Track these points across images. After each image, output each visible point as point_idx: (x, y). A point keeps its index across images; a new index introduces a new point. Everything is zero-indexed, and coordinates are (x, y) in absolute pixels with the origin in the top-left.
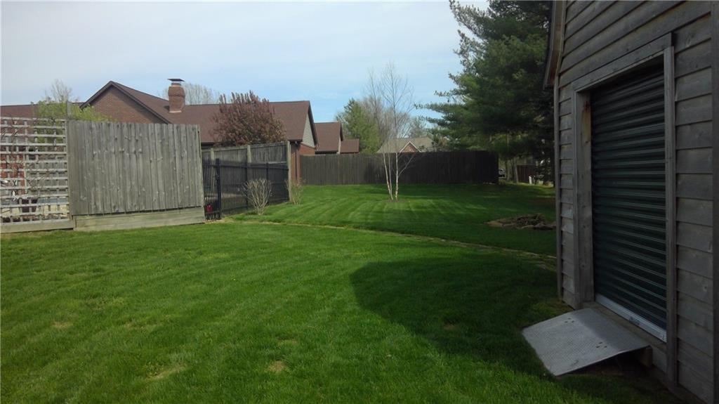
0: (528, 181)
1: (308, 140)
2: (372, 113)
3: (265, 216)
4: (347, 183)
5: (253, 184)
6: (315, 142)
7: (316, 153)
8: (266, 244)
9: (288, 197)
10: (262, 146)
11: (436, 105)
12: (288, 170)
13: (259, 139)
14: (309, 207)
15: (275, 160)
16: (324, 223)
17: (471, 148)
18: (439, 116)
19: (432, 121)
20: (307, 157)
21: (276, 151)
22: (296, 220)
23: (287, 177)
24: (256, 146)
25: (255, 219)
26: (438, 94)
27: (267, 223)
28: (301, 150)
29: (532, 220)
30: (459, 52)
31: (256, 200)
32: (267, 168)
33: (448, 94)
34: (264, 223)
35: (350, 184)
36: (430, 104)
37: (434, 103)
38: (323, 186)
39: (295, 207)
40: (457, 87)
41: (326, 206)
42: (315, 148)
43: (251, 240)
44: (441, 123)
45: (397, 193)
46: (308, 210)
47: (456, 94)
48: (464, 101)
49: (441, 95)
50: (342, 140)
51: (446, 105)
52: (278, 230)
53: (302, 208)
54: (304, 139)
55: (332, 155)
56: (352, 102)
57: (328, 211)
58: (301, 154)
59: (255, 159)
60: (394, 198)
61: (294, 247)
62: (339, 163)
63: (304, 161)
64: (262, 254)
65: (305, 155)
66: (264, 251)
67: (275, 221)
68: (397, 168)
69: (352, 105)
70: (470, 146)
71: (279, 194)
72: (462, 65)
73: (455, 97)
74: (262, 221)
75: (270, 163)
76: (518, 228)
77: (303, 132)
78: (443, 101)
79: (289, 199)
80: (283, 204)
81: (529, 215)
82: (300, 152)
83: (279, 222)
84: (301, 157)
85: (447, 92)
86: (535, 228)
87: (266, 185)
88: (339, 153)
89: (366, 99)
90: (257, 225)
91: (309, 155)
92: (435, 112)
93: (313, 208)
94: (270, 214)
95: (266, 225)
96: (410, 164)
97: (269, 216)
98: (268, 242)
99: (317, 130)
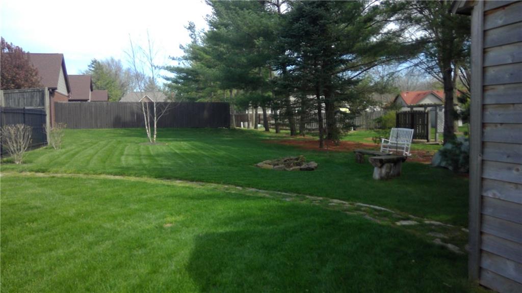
0: (240, 126)
1: (61, 89)
2: (114, 71)
3: (25, 165)
4: (101, 127)
5: (8, 129)
6: (69, 91)
7: (69, 101)
8: (35, 211)
9: (46, 141)
10: (17, 91)
11: (170, 67)
12: (46, 115)
13: (13, 85)
14: (72, 152)
15: (31, 105)
16: (99, 172)
17: (198, 101)
18: (173, 75)
19: (167, 79)
20: (61, 104)
21: (32, 97)
22: (63, 169)
23: (45, 122)
24: (9, 91)
25: (13, 169)
26: (171, 58)
27: (29, 174)
28: (55, 97)
29: (296, 162)
30: (187, 27)
31: (12, 146)
32: (24, 113)
33: (179, 59)
34: (24, 174)
35: (104, 128)
36: (166, 66)
37: (168, 65)
38: (79, 130)
39: (57, 152)
40: (186, 55)
41: (90, 151)
42: (68, 96)
43: (10, 205)
44: (175, 81)
45: (155, 136)
46: (74, 155)
47: (185, 59)
48: (191, 65)
49: (173, 59)
50: (92, 90)
51: (178, 68)
52: (46, 185)
53: (65, 153)
54: (58, 88)
55: (84, 102)
56: (95, 62)
57: (95, 157)
58: (56, 101)
59: (9, 103)
60: (153, 141)
61: (78, 214)
62: (93, 110)
63: (58, 107)
64: (32, 233)
65: (59, 102)
66: (34, 225)
67: (37, 171)
68: (155, 115)
69: (95, 64)
70: (197, 100)
71: (39, 139)
72: (190, 37)
73: (184, 61)
74: (21, 172)
75: (26, 108)
76: (287, 169)
77: (57, 81)
78: (175, 64)
79: (47, 144)
80: (41, 149)
81: (292, 157)
82: (55, 99)
83: (43, 172)
84: (56, 103)
85: (178, 57)
86: (301, 169)
87: (25, 130)
88: (89, 101)
89: (107, 60)
90: (17, 179)
91: (64, 102)
92: (169, 72)
93: (77, 153)
94: (31, 162)
95: (28, 179)
96: (166, 112)
97: (29, 165)
98: (37, 208)
99: (70, 80)
